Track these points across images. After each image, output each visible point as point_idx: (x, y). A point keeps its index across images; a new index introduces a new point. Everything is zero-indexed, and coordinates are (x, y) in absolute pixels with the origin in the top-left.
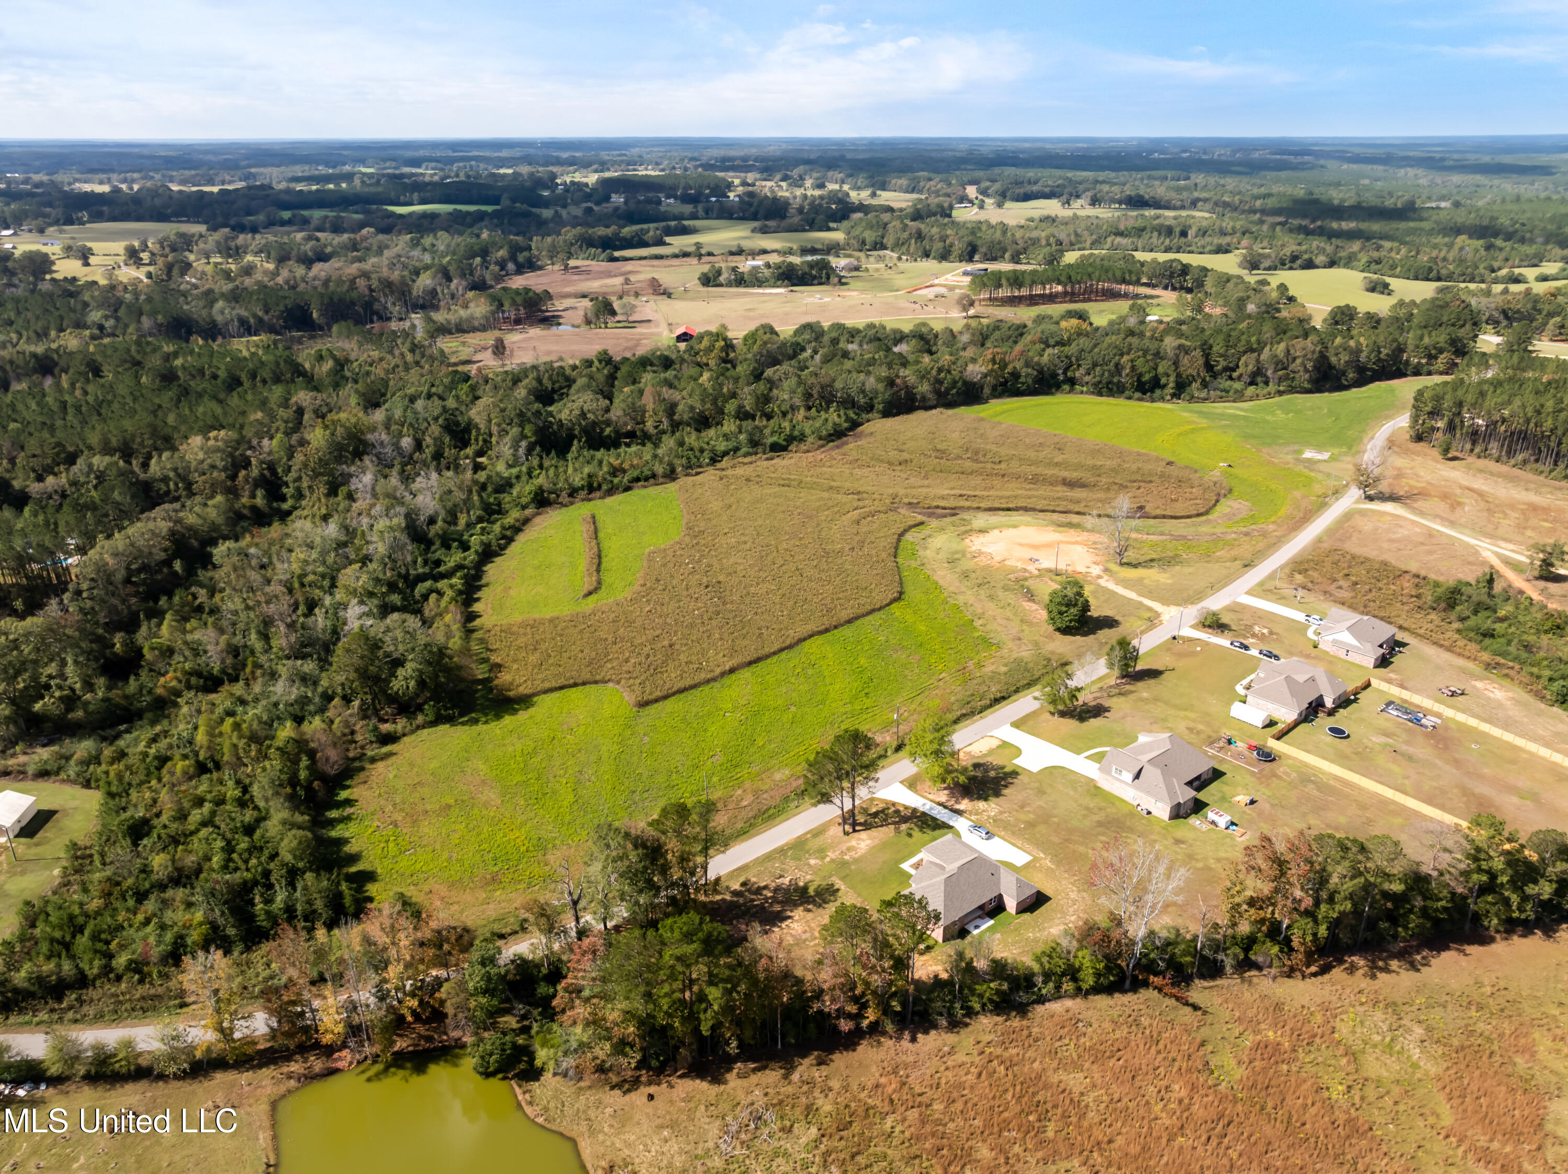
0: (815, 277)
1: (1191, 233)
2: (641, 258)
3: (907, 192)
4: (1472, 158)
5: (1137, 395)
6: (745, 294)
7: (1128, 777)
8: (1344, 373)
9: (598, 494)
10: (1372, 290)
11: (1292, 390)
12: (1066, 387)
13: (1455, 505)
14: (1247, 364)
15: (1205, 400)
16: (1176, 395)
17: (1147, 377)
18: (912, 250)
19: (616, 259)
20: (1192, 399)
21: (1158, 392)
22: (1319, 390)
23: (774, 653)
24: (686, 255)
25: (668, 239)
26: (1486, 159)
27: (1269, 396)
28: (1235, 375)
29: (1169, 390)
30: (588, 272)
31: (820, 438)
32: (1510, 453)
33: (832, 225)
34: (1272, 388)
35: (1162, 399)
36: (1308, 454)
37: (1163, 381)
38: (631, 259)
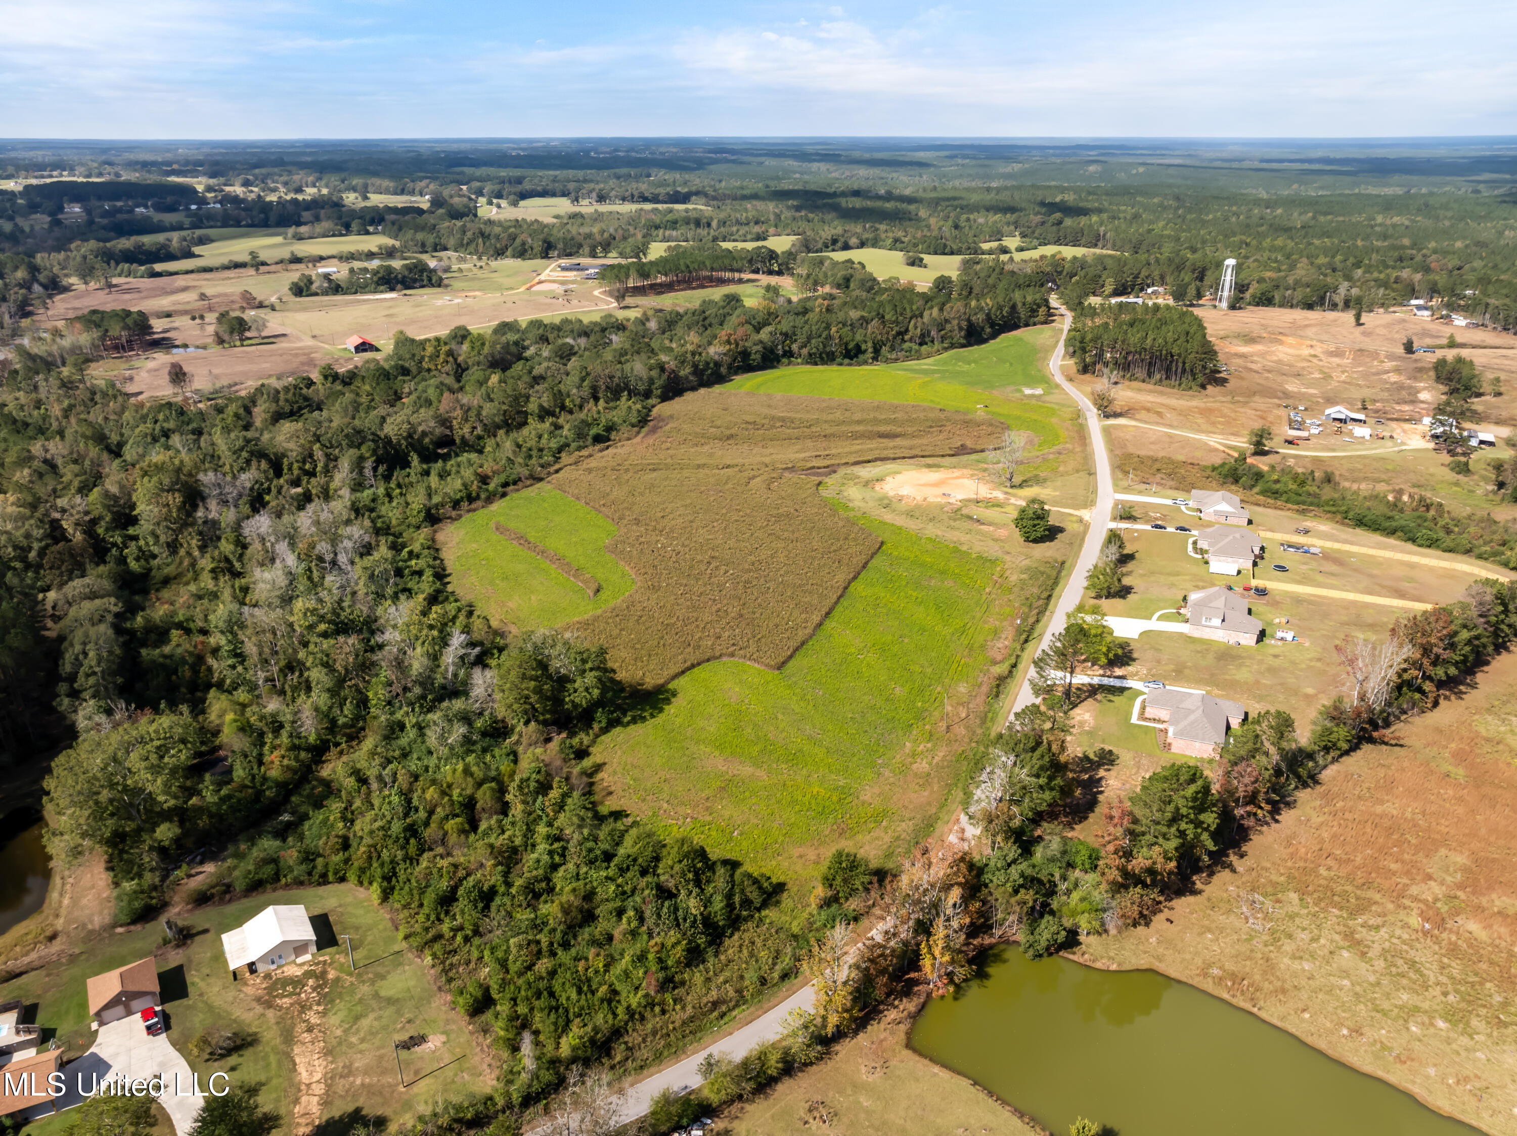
0: (415, 281)
1: (714, 224)
2: (187, 272)
3: (396, 194)
4: (857, 154)
5: (847, 361)
6: (359, 301)
7: (1217, 622)
8: (983, 329)
9: (479, 503)
10: (912, 264)
11: (952, 346)
12: (785, 360)
13: (1159, 414)
14: (915, 329)
15: (896, 360)
16: (875, 359)
17: (851, 346)
18: (481, 249)
19: (159, 275)
20: (887, 361)
21: (861, 357)
22: (969, 344)
23: (836, 603)
24: (237, 265)
25: (196, 250)
26: (867, 156)
27: (938, 352)
28: (907, 337)
29: (869, 355)
30: (138, 290)
31: (633, 426)
32: (1150, 375)
33: (371, 229)
34: (937, 346)
35: (865, 363)
36: (1028, 391)
37: (863, 347)
38: (176, 273)
